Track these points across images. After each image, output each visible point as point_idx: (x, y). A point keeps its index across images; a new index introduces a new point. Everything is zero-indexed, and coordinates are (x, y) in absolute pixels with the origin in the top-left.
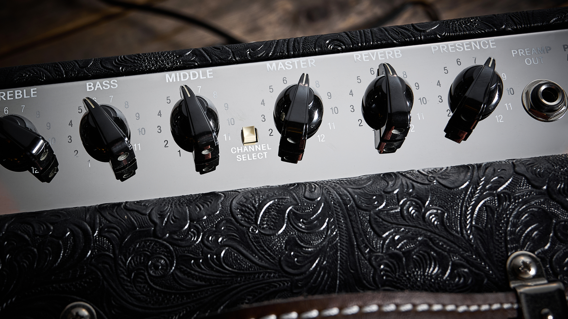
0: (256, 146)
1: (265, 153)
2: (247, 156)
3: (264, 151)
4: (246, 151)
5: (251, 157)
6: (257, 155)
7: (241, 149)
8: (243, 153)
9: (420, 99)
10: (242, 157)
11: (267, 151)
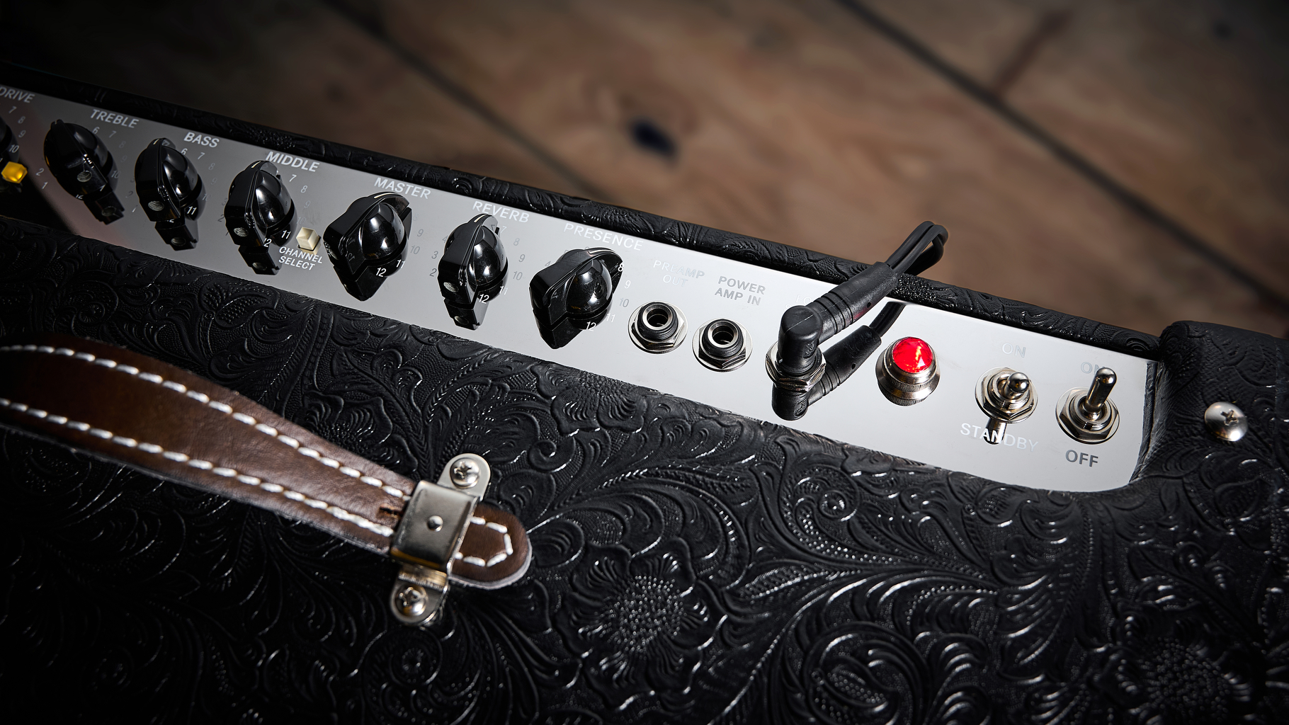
0: (308, 255)
1: (312, 265)
2: (292, 261)
3: (313, 263)
4: (295, 255)
5: (295, 263)
6: (302, 263)
7: (291, 252)
8: (290, 257)
9: (516, 273)
10: (285, 260)
11: (316, 263)
